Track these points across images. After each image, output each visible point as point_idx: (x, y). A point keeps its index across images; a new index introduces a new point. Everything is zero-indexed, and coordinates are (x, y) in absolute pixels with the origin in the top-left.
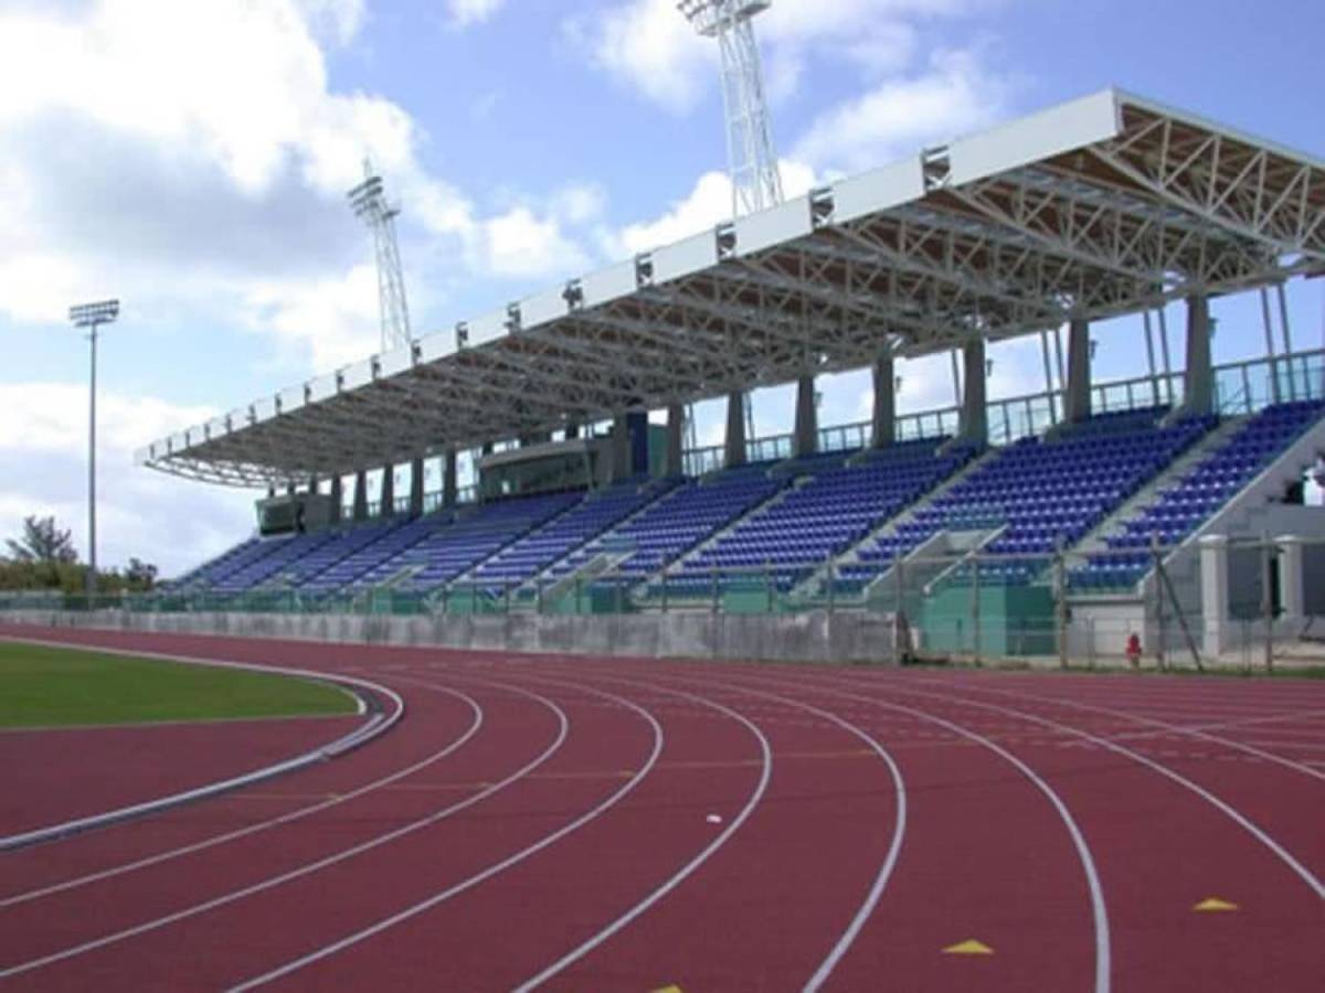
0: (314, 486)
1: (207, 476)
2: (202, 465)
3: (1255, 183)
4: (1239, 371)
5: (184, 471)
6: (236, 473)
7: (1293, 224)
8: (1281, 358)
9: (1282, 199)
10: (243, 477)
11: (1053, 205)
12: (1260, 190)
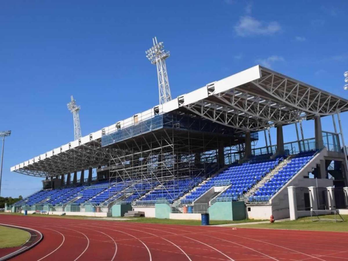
0: (57, 177)
1: (30, 174)
2: (29, 171)
3: (296, 94)
4: (290, 144)
5: (24, 173)
6: (38, 174)
7: (306, 105)
8: (301, 141)
9: (302, 98)
10: (39, 175)
11: (241, 101)
12: (297, 96)
